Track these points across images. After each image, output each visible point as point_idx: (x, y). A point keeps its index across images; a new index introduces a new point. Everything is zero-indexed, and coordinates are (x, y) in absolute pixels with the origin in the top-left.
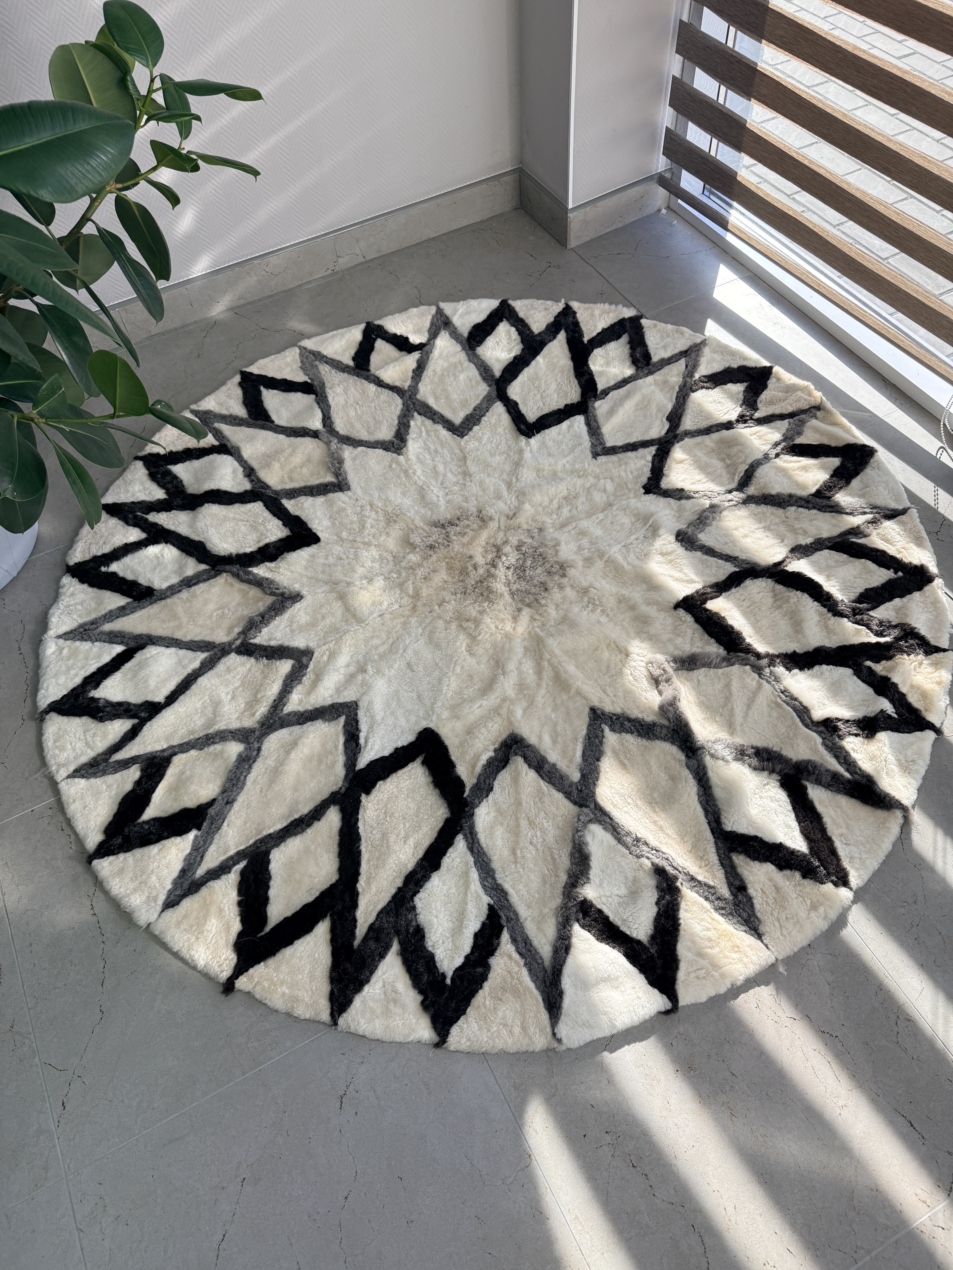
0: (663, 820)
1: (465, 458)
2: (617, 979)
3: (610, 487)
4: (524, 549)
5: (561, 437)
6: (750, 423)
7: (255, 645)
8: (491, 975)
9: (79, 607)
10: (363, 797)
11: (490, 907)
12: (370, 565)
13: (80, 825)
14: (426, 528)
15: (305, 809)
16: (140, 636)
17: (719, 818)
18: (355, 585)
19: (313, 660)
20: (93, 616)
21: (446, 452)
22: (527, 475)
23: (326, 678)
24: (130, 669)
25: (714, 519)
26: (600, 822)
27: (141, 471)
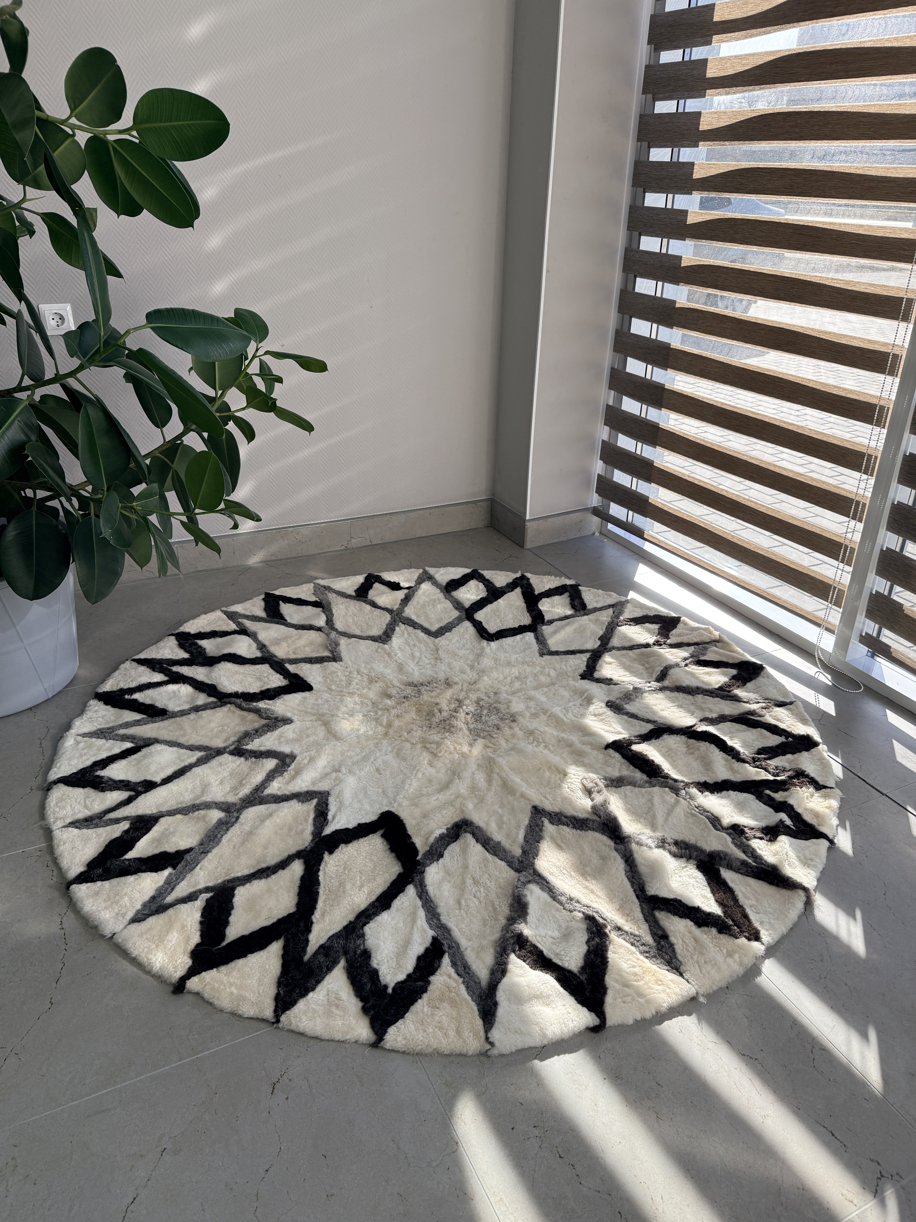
0: (593, 885)
1: (437, 650)
2: (548, 996)
3: (553, 673)
4: (481, 703)
5: (514, 644)
6: (664, 646)
7: (247, 750)
8: (431, 988)
9: (101, 719)
10: (326, 856)
11: (435, 940)
12: (352, 706)
13: (65, 863)
14: (402, 687)
15: (272, 860)
16: (149, 739)
17: (643, 887)
18: (338, 716)
19: (295, 762)
20: (111, 725)
21: (422, 646)
22: (486, 662)
23: (305, 773)
24: (135, 759)
25: (637, 697)
26: (538, 883)
27: (172, 642)
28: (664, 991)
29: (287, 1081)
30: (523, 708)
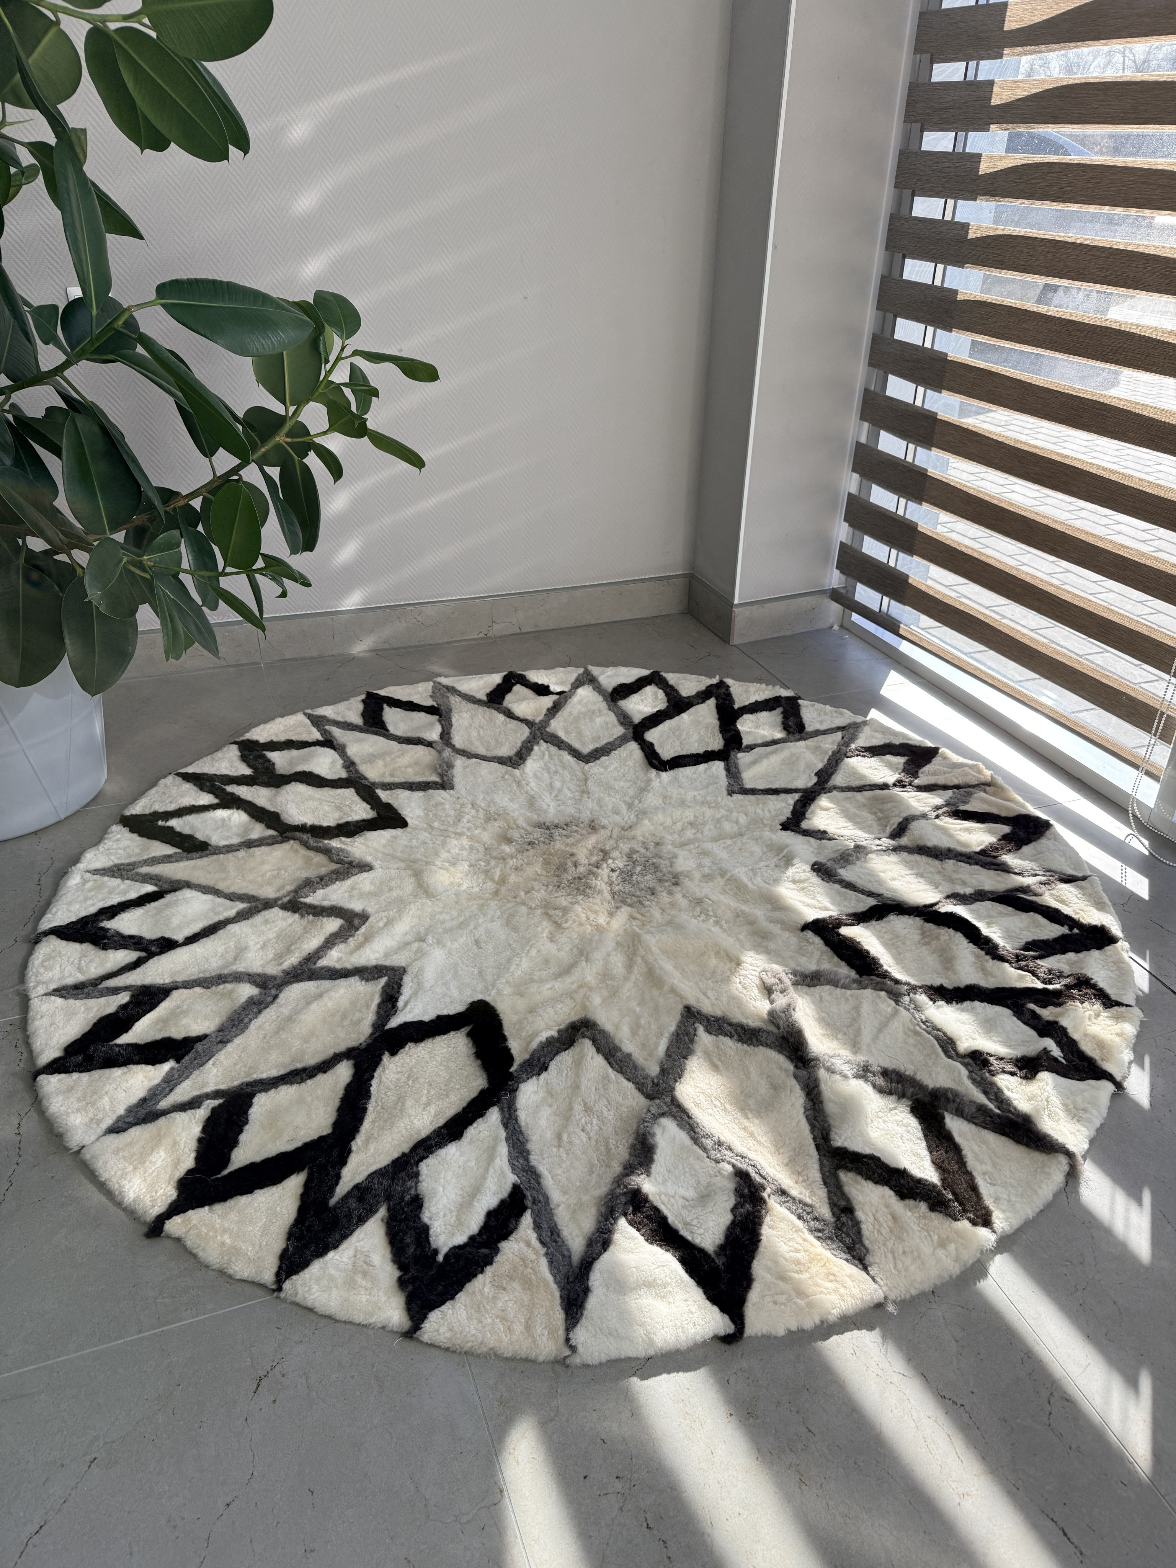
0: (755, 1126)
1: (586, 780)
2: (665, 1285)
3: (743, 819)
4: (635, 856)
5: (695, 776)
6: (908, 788)
7: (305, 904)
8: (499, 1259)
9: (121, 852)
10: (386, 1057)
11: (516, 1188)
12: (457, 851)
13: (38, 1043)
14: (529, 828)
15: (311, 1060)
16: (179, 881)
17: (828, 1134)
18: (435, 865)
19: (367, 924)
20: (133, 859)
21: (566, 773)
22: (652, 799)
23: (376, 940)
24: (154, 908)
25: (858, 859)
26: (674, 1117)
27: (233, 752)
28: (836, 1291)
29: (279, 1376)
30: (694, 866)
